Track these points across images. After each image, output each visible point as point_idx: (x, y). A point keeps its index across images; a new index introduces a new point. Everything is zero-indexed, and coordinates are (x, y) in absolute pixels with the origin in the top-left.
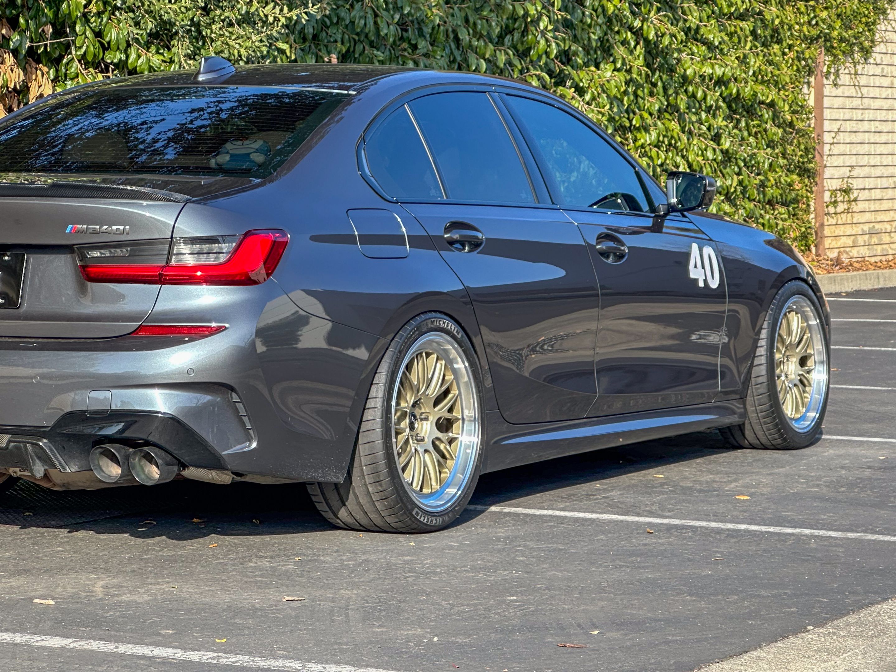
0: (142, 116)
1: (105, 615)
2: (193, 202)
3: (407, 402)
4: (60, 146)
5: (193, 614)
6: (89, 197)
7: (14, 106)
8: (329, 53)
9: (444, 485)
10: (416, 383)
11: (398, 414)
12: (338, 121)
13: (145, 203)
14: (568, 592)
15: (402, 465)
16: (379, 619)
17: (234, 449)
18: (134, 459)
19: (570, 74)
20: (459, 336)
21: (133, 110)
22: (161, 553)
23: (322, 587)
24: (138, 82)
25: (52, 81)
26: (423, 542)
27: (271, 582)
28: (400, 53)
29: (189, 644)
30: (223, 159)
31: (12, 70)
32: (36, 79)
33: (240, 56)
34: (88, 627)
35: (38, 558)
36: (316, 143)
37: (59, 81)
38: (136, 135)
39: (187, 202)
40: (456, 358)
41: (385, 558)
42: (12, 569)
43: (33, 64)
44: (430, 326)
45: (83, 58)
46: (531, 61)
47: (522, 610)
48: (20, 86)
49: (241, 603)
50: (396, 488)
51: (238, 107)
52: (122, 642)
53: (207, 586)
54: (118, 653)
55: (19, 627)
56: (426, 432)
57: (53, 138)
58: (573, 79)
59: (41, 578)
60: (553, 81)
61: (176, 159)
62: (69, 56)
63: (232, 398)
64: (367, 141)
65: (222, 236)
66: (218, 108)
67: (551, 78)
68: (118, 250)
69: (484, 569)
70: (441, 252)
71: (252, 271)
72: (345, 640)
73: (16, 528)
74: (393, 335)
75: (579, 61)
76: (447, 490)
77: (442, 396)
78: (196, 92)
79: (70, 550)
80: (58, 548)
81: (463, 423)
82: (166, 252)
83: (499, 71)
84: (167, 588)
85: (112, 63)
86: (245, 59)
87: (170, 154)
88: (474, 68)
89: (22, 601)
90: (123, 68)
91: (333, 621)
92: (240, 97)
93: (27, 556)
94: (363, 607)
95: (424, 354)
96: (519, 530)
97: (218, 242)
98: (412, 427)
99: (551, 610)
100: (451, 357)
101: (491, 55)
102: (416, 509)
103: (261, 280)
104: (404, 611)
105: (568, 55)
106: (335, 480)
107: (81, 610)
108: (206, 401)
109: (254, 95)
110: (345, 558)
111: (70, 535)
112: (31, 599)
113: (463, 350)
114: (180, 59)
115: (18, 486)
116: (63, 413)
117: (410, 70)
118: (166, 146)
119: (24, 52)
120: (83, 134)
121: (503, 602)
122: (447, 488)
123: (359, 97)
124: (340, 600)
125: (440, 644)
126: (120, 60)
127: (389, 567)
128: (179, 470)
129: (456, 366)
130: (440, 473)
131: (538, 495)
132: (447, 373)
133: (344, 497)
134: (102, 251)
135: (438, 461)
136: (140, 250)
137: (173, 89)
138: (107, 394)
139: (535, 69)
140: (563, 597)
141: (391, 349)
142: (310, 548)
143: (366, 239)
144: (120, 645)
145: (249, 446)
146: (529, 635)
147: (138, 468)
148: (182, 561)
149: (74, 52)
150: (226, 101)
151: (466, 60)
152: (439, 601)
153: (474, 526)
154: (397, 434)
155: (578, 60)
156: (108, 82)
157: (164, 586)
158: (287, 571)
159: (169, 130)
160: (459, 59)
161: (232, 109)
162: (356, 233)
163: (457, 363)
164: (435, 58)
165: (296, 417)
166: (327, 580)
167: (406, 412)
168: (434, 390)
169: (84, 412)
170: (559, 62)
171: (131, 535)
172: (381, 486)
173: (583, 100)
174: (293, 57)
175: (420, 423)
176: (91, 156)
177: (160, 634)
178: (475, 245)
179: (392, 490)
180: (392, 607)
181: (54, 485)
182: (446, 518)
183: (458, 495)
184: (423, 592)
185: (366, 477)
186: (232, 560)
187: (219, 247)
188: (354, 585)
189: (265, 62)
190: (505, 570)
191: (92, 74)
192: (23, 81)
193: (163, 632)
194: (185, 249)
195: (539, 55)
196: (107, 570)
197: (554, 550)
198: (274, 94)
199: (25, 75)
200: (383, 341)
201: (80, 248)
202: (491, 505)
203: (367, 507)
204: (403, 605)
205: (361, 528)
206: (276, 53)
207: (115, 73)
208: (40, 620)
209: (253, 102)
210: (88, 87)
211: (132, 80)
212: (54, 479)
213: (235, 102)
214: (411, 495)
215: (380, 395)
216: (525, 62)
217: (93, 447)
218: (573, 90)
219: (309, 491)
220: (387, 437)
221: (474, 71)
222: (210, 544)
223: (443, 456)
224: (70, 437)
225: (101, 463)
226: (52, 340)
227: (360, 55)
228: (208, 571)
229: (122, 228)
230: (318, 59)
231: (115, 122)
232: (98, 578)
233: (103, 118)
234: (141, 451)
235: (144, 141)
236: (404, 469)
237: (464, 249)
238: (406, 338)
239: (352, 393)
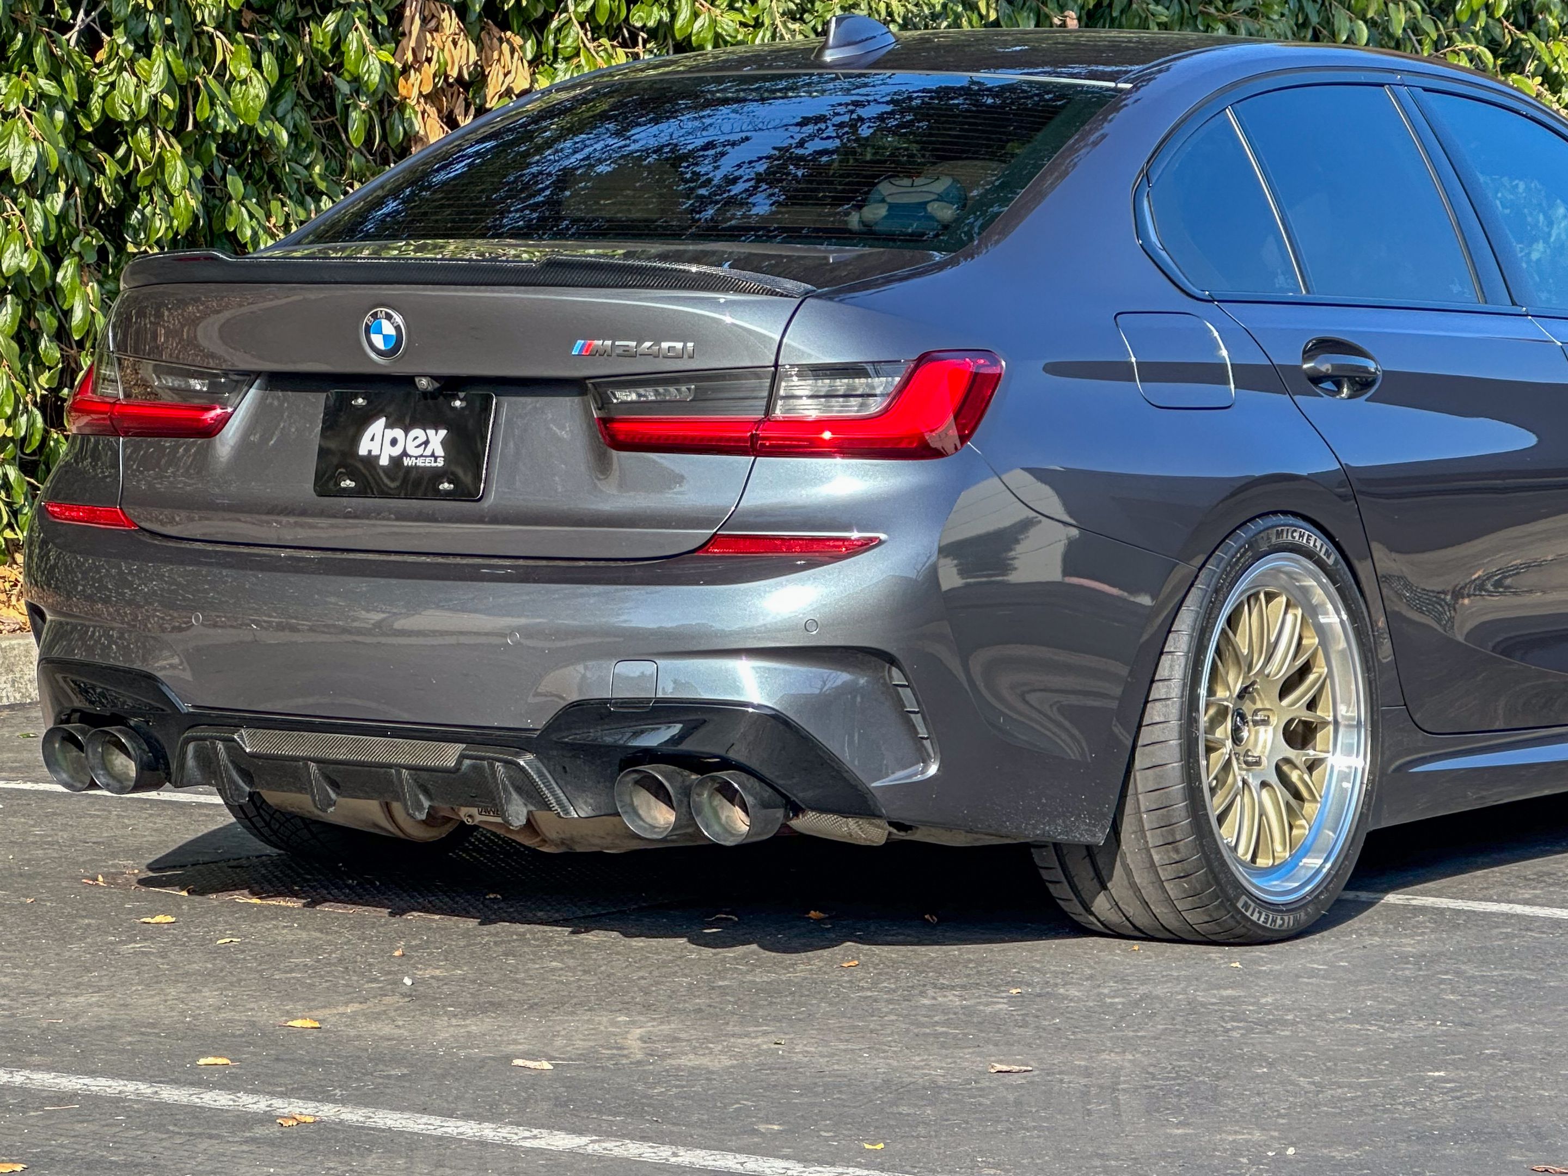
0: (704, 133)
1: (650, 1092)
2: (819, 296)
3: (1229, 689)
4: (548, 192)
5: (817, 1095)
6: (616, 287)
7: (457, 111)
8: (1062, 8)
9: (1299, 850)
10: (1245, 651)
11: (1212, 711)
12: (1095, 144)
13: (722, 297)
14: (1547, 1064)
15: (1218, 812)
16: (1178, 1110)
17: (892, 777)
18: (699, 795)
19: (1533, 48)
20: (1330, 562)
21: (688, 121)
22: (749, 978)
23: (1064, 1047)
24: (697, 66)
25: (530, 63)
26: (1255, 962)
27: (965, 1035)
28: (1201, 8)
29: (812, 1151)
30: (875, 212)
31: (455, 43)
32: (499, 60)
33: (890, 14)
34: (619, 1114)
35: (516, 981)
36: (1053, 186)
37: (543, 65)
38: (697, 169)
39: (806, 295)
40: (1323, 605)
41: (1184, 991)
42: (470, 1000)
43: (496, 31)
44: (1274, 540)
45: (589, 19)
46: (1457, 23)
47: (1458, 1098)
48: (470, 74)
49: (910, 1075)
50: (1206, 856)
51: (892, 113)
52: (684, 1145)
53: (841, 1040)
54: (679, 1166)
55: (490, 1110)
56: (1264, 747)
57: (534, 176)
58: (1539, 59)
59: (524, 1020)
60: (1499, 62)
61: (772, 213)
62: (564, 15)
63: (891, 677)
64: (1154, 180)
65: (873, 363)
66: (855, 116)
67: (1495, 58)
68: (672, 389)
69: (1379, 1015)
70: (1296, 398)
71: (932, 431)
72: (1113, 1149)
73: (472, 923)
74: (1205, 557)
75: (1553, 22)
76: (1305, 860)
77: (1297, 676)
78: (809, 84)
79: (575, 968)
80: (554, 964)
81: (1336, 731)
82: (766, 394)
83: (1393, 44)
84: (764, 1043)
85: (643, 28)
86: (900, 21)
87: (762, 206)
88: (1344, 38)
89: (491, 1062)
90: (665, 38)
91: (1089, 1113)
92: (895, 93)
93: (496, 976)
94: (1146, 1087)
95: (1262, 596)
96: (1443, 941)
97: (866, 375)
98: (1236, 738)
99: (1515, 1098)
100: (1314, 601)
101: (1378, 13)
102: (1244, 898)
103: (949, 448)
104: (1227, 1095)
105: (1530, 12)
106: (1087, 839)
107: (603, 1081)
108: (839, 682)
109: (923, 91)
110: (1106, 991)
111: (574, 938)
112: (509, 1058)
113: (1338, 589)
114: (774, 20)
115: (472, 844)
116: (563, 704)
117: (1221, 42)
118: (751, 192)
119: (478, 8)
120: (591, 166)
121: (1421, 1080)
122: (1304, 857)
123: (1136, 96)
124: (1101, 1073)
125: (1298, 1162)
126: (660, 21)
127: (1193, 1007)
128: (787, 817)
129: (1322, 619)
130: (1291, 827)
131: (1479, 873)
132: (1305, 634)
133: (1104, 873)
134: (642, 391)
135: (1288, 804)
136: (714, 390)
137: (764, 78)
138: (648, 668)
139: (1465, 38)
140: (1539, 1075)
141: (1199, 585)
142: (1038, 970)
143: (1151, 372)
144: (681, 1152)
145: (923, 772)
146: (1475, 1147)
147: (707, 810)
148: (792, 993)
149: (571, 8)
150: (869, 102)
151: (1328, 22)
152: (1294, 1077)
153: (1356, 932)
154: (1209, 750)
155: (1550, 20)
156: (639, 65)
157: (759, 1041)
158: (995, 1014)
159: (760, 159)
160: (1314, 19)
161: (881, 118)
162: (1133, 360)
163: (1326, 613)
164: (1268, 18)
165: (1015, 716)
166: (1074, 1033)
167: (1227, 707)
168: (1280, 667)
169: (604, 702)
170: (1512, 24)
171: (691, 941)
172: (1177, 851)
173: (1558, 101)
174: (993, 16)
175: (1253, 729)
176: (608, 207)
177: (755, 1132)
178: (1362, 383)
179: (1200, 858)
180: (1203, 1088)
181: (544, 841)
182: (1302, 915)
183: (1325, 870)
184: (1261, 1059)
185: (1148, 834)
186: (888, 992)
187: (867, 385)
188: (1127, 1045)
189: (940, 25)
190: (1421, 1019)
191: (605, 50)
192: (476, 64)
193: (762, 1127)
194: (802, 387)
195: (1472, 11)
196: (648, 1007)
197: (1516, 981)
198: (962, 88)
199: (479, 52)
200: (1183, 570)
201: (599, 383)
202: (1386, 891)
203: (1150, 893)
204: (1223, 1083)
205: (1137, 934)
206: (960, 9)
207: (648, 46)
208: (527, 1100)
209: (923, 103)
210: (602, 76)
211: (686, 61)
212: (544, 830)
213: (888, 103)
214: (1233, 868)
215: (1178, 673)
216: (1444, 24)
217: (621, 770)
218: (1539, 79)
219: (1036, 860)
220: (1189, 757)
221: (1345, 42)
222: (843, 960)
223: (1297, 795)
224: (576, 749)
225: (636, 802)
226: (544, 563)
227: (1122, 12)
228: (843, 1013)
229: (679, 345)
230: (1041, 20)
231: (653, 143)
232: (633, 1023)
233: (629, 138)
234: (713, 779)
235: (709, 181)
236: (1221, 819)
237: (1340, 391)
238: (1229, 564)
239: (1124, 671)
